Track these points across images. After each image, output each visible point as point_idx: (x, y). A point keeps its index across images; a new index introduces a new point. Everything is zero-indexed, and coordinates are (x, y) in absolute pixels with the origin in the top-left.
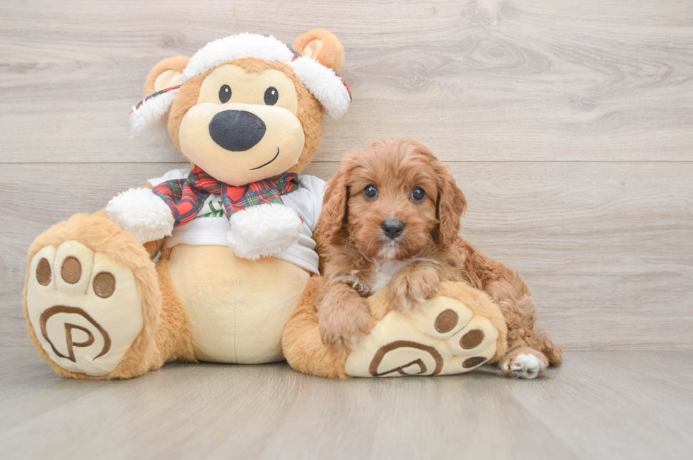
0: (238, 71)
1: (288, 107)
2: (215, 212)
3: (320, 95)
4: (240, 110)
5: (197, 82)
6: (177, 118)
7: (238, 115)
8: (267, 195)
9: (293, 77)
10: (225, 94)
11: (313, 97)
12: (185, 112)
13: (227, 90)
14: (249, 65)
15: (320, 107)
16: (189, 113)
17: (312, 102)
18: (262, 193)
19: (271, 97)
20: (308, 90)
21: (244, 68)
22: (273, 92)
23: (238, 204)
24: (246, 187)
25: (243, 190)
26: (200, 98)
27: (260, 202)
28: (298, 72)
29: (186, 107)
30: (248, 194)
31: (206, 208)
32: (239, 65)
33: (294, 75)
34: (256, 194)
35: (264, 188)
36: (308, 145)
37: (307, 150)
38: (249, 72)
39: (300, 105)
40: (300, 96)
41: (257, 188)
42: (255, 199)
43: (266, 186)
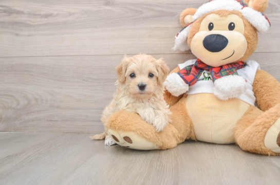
0: (217, 16)
1: (240, 31)
2: (206, 78)
3: (255, 24)
4: (217, 34)
5: (199, 22)
6: (191, 38)
7: (215, 36)
8: (230, 70)
9: (242, 17)
10: (211, 27)
11: (251, 25)
12: (194, 35)
13: (212, 25)
14: (222, 13)
15: (255, 30)
16: (195, 36)
17: (251, 28)
18: (228, 70)
19: (231, 27)
20: (249, 22)
21: (219, 15)
22: (232, 25)
23: (217, 75)
24: (221, 67)
25: (219, 68)
26: (200, 29)
27: (228, 74)
28: (244, 15)
29: (194, 33)
30: (222, 70)
31: (202, 76)
32: (217, 13)
33: (243, 16)
34: (226, 70)
35: (229, 67)
36: (249, 47)
37: (248, 50)
38: (222, 16)
39: (245, 29)
40: (245, 26)
41: (226, 67)
42: (225, 72)
43: (230, 66)
